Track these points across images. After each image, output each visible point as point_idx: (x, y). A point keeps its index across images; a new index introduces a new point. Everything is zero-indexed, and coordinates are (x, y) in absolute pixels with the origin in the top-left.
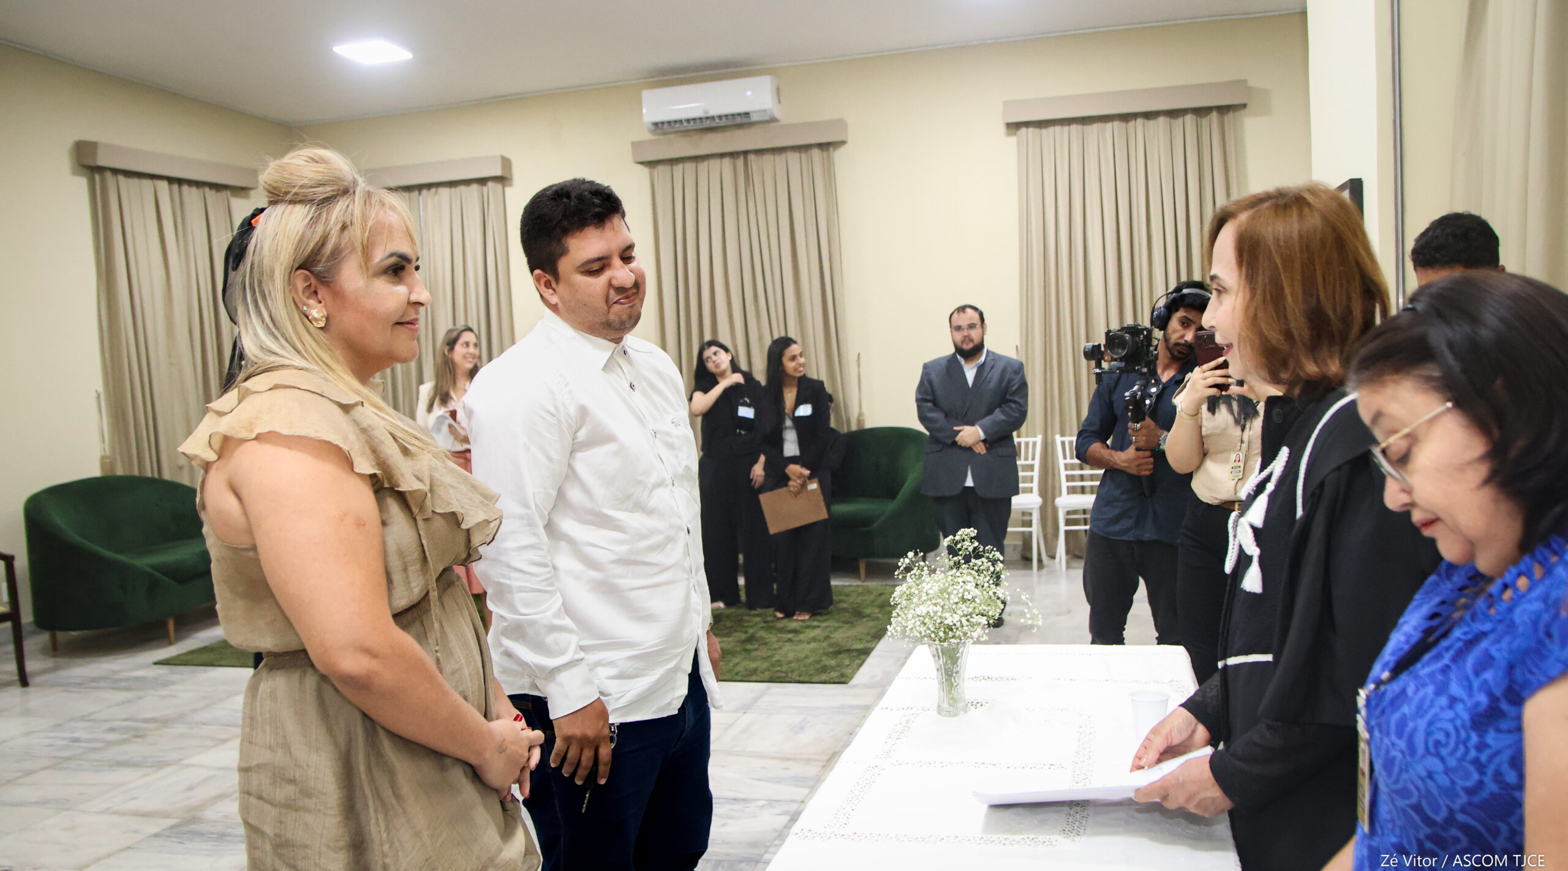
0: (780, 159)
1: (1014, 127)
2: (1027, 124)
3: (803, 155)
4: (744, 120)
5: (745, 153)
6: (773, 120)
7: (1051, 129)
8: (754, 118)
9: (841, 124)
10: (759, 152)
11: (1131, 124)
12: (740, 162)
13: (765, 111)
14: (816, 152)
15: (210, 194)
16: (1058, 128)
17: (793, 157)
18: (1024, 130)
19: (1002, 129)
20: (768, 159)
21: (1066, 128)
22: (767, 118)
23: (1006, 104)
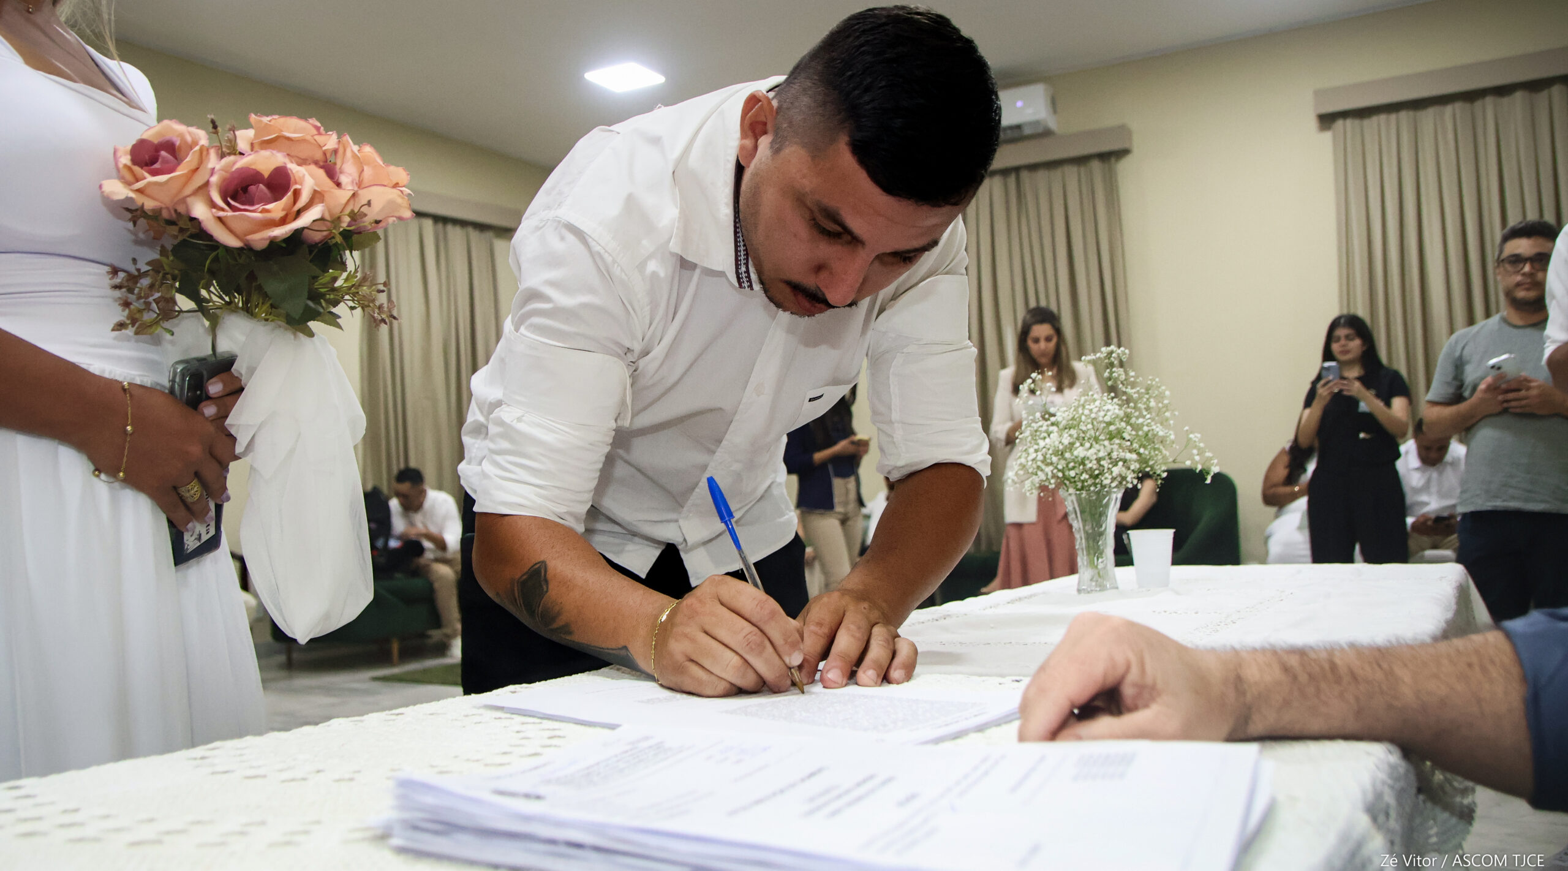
0: (1056, 174)
1: (1327, 120)
2: (1344, 114)
3: (1082, 169)
4: (1016, 134)
5: (1017, 170)
6: (1047, 133)
7: (1375, 119)
8: (1027, 131)
9: (1123, 130)
10: (1033, 167)
11: (1478, 104)
12: (1012, 180)
13: (1037, 123)
14: (1096, 165)
15: (474, 234)
16: (1383, 117)
17: (1071, 172)
18: (1340, 123)
19: (1313, 123)
20: (1041, 175)
21: (1393, 117)
22: (1040, 130)
23: (1318, 93)
